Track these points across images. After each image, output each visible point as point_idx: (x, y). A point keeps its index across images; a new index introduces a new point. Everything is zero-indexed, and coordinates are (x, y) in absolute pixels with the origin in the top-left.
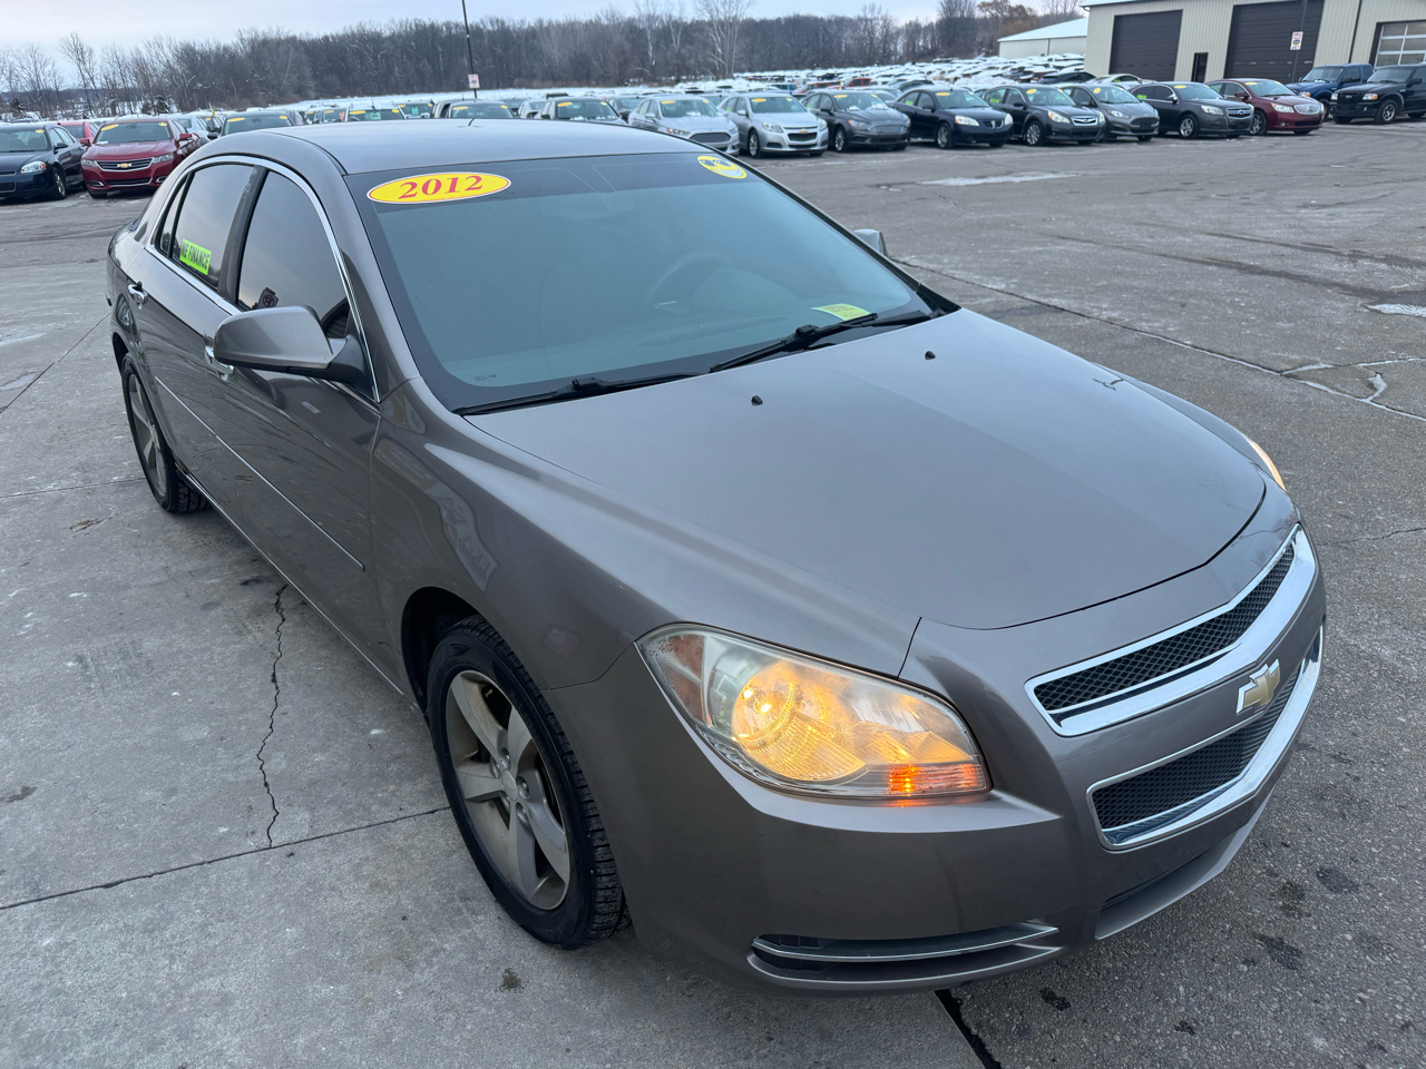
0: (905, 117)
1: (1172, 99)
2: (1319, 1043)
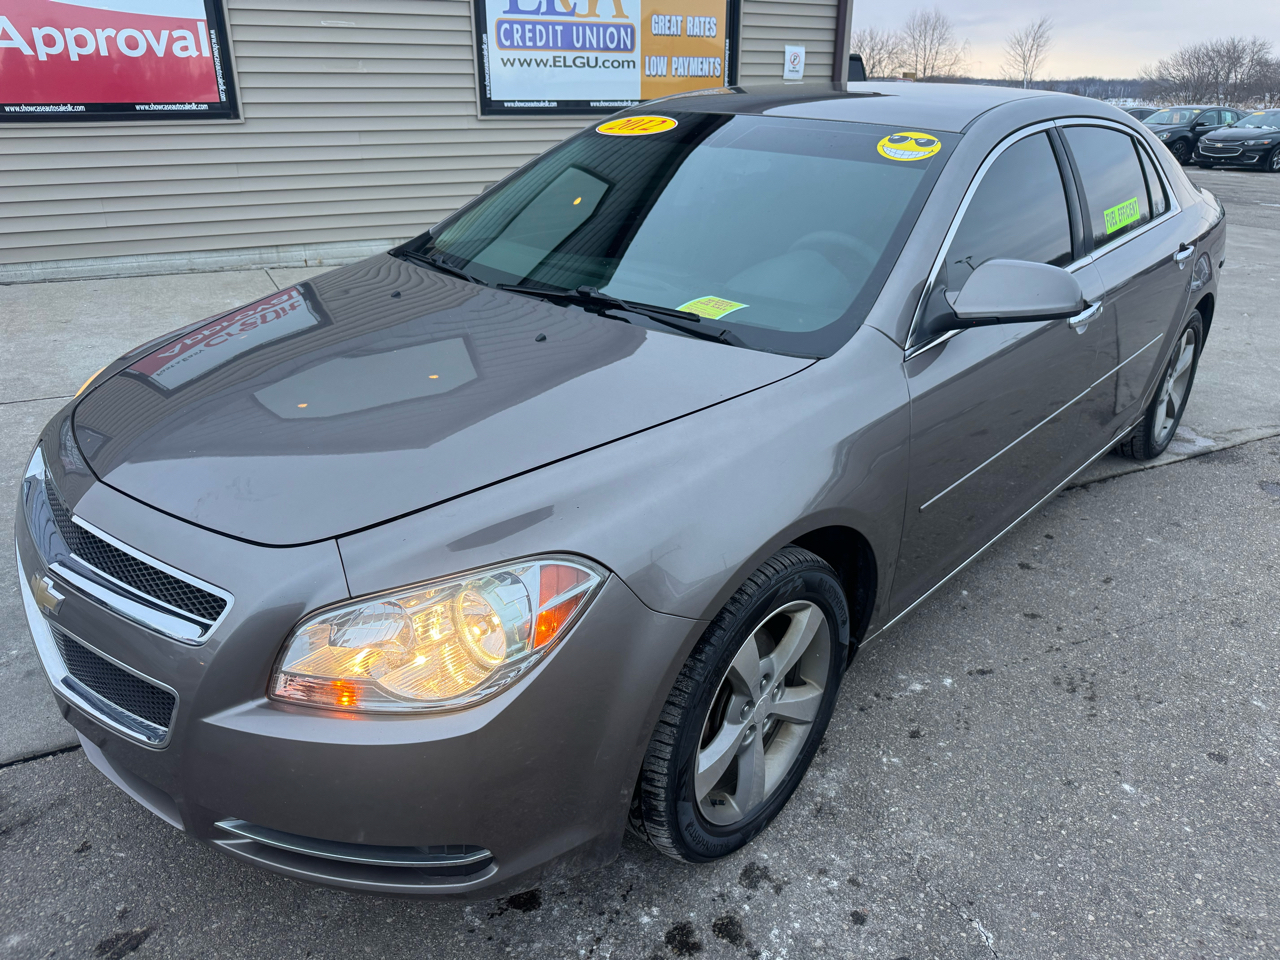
2: (14, 940)
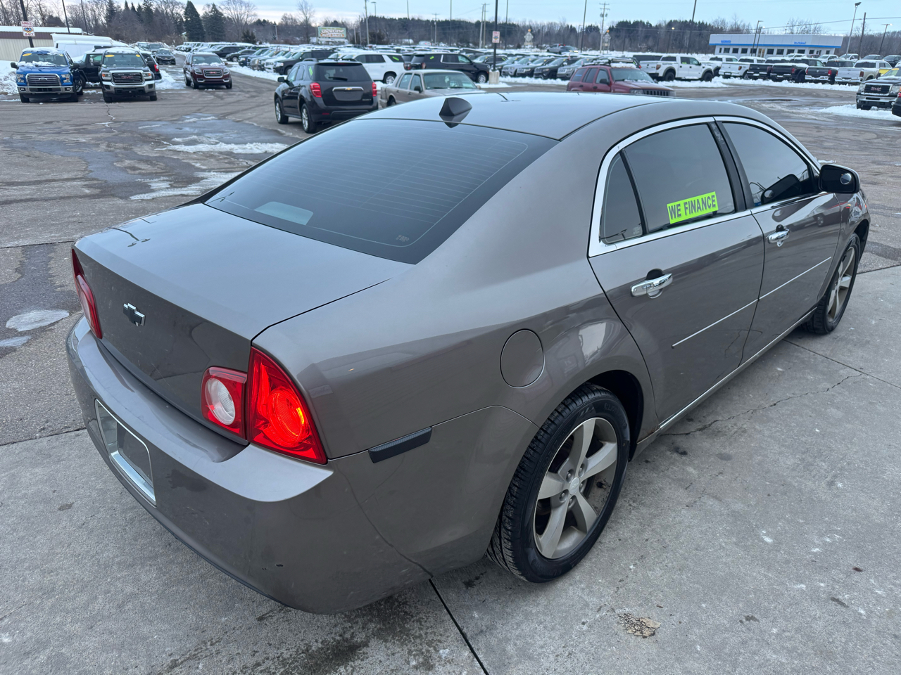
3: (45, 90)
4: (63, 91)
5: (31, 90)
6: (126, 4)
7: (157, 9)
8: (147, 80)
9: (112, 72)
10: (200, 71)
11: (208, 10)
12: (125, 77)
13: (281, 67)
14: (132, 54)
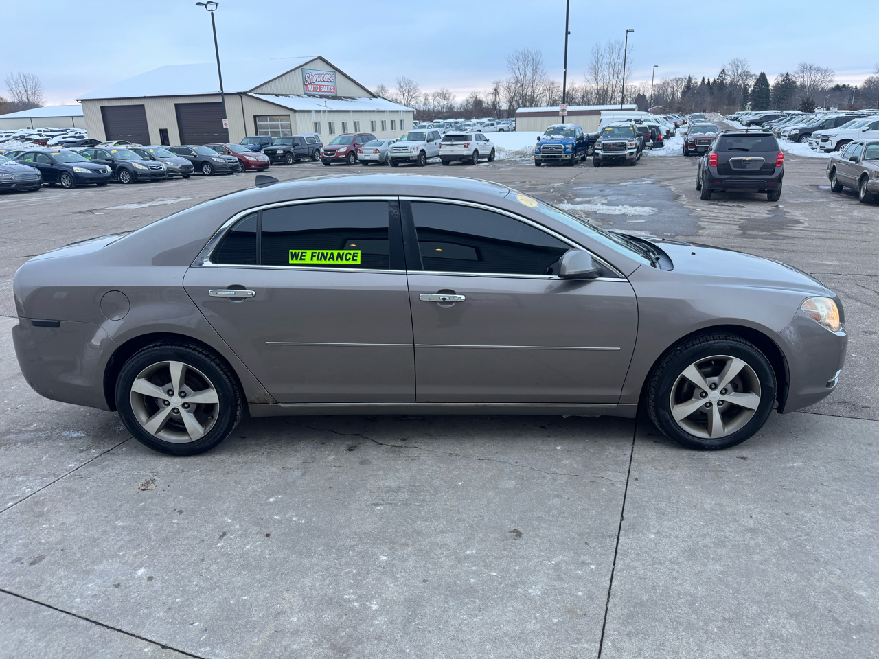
0: (37, 170)
1: (193, 155)
3: (551, 156)
4: (564, 158)
5: (542, 157)
6: (703, 79)
7: (731, 83)
8: (629, 149)
9: (603, 142)
10: (693, 140)
11: (780, 79)
12: (612, 146)
13: (796, 134)
14: (627, 127)
